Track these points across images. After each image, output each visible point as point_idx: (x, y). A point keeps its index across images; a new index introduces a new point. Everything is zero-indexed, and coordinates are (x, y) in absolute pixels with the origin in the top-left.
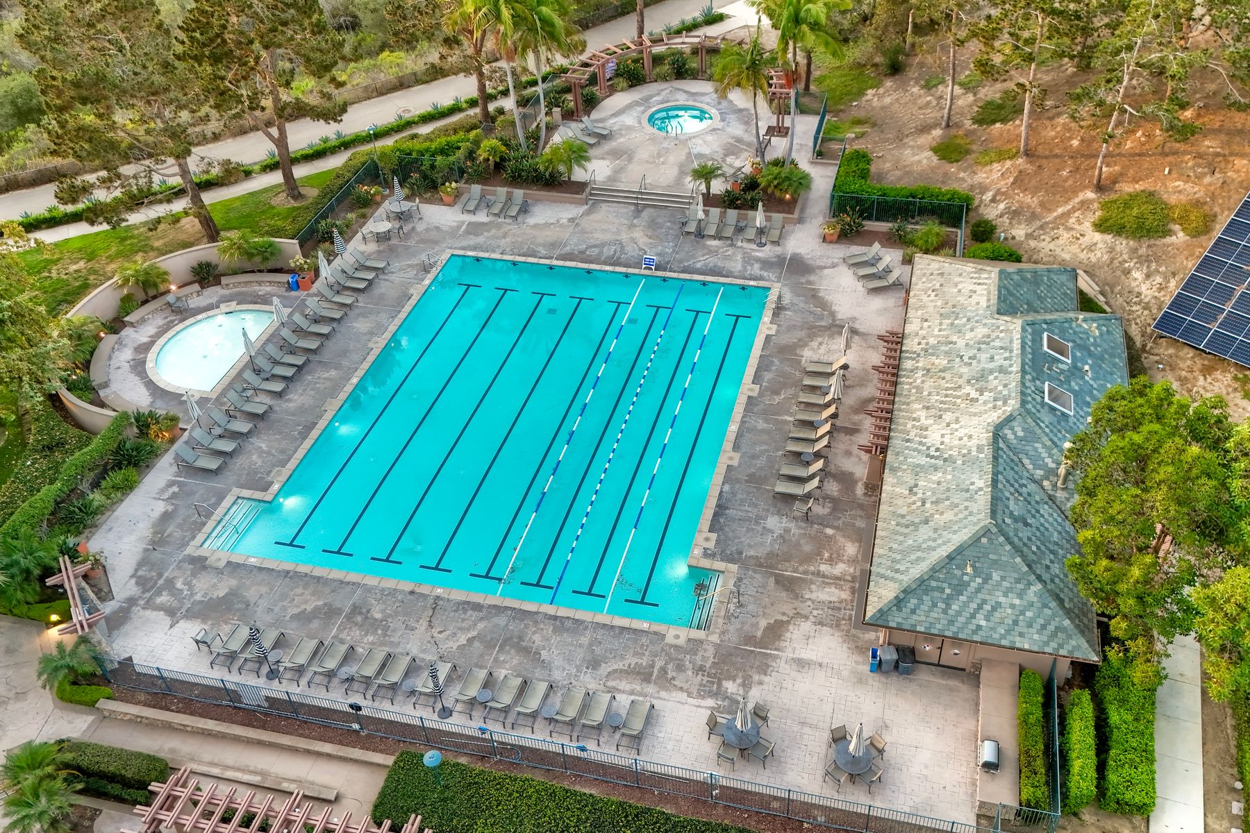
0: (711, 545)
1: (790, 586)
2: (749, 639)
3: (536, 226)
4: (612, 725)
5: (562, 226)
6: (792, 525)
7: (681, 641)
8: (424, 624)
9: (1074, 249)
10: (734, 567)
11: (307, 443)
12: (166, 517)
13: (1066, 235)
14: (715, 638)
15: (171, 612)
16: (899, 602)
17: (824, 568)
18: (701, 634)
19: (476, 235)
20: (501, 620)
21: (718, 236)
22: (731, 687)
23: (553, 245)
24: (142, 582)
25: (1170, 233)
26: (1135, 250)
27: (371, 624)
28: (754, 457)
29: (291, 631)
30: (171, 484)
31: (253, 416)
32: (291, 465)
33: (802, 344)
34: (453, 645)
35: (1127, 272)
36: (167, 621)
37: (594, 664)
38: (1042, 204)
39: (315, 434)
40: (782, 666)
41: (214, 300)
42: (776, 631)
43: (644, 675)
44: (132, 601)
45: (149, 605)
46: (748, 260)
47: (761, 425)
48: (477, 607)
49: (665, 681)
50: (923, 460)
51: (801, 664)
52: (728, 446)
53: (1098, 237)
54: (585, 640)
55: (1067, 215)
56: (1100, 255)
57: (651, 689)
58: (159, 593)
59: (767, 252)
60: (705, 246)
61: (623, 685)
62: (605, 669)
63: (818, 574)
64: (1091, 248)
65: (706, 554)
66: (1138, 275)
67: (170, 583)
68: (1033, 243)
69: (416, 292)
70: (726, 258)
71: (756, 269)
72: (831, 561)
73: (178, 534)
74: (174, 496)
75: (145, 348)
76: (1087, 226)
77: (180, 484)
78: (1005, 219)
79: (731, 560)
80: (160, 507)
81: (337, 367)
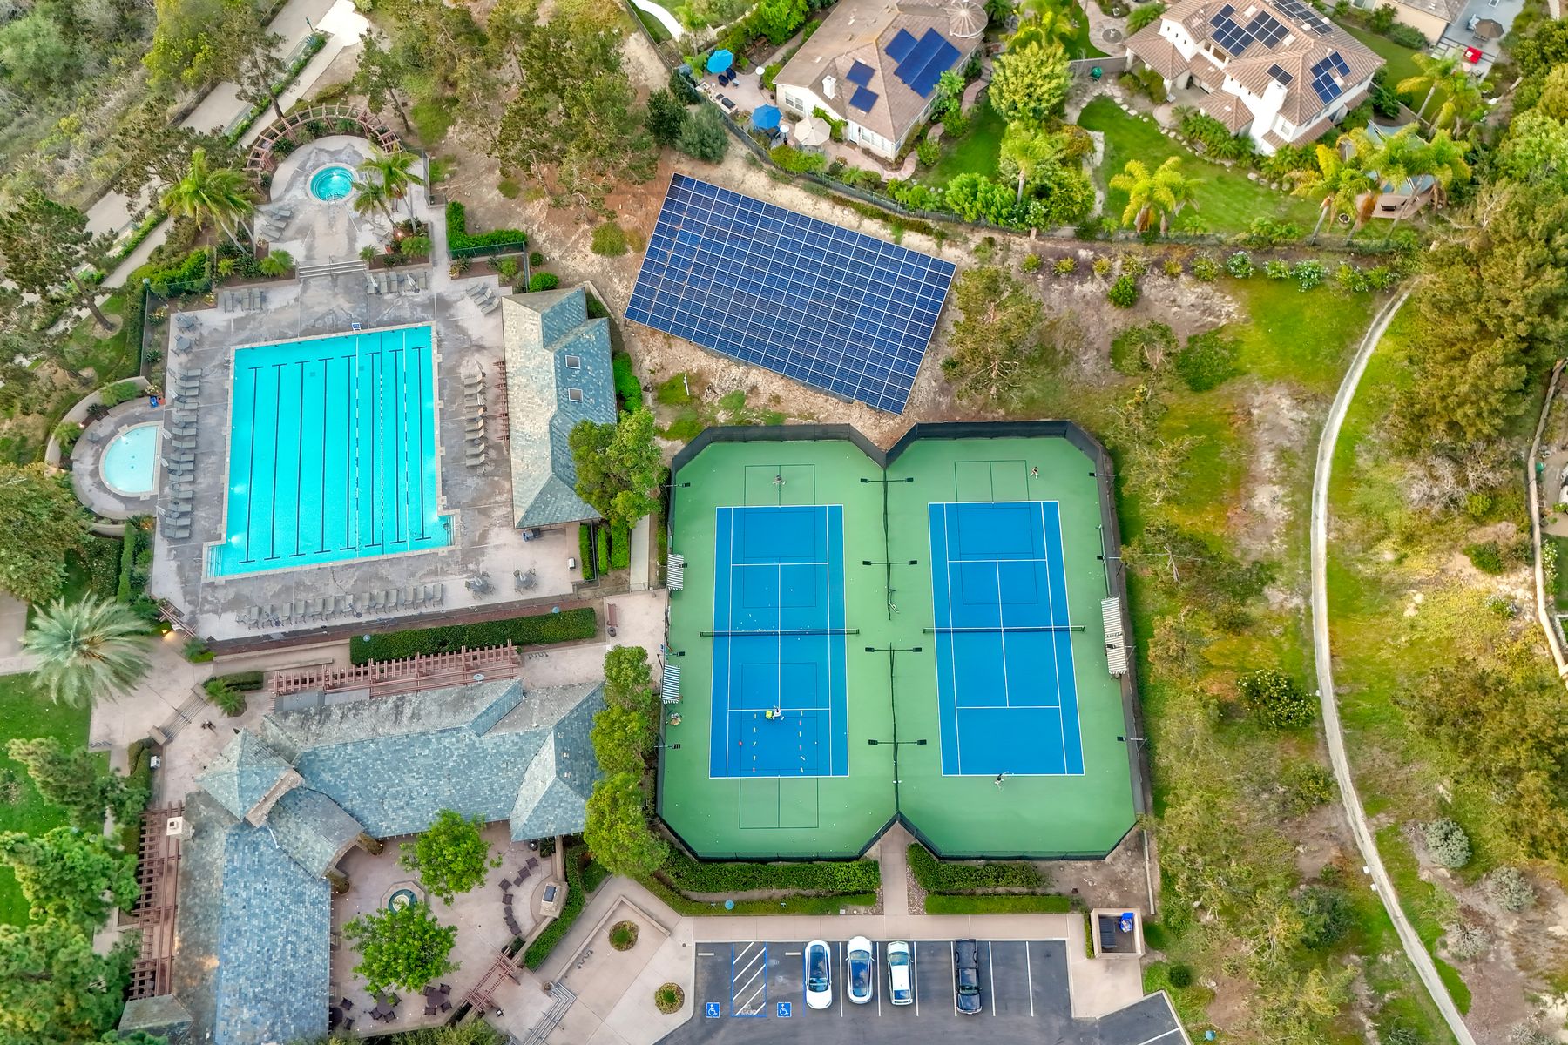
0: (445, 503)
1: (484, 512)
2: (474, 543)
3: (276, 311)
4: (429, 598)
5: (292, 307)
6: (479, 481)
7: (446, 553)
8: (331, 581)
9: (584, 264)
10: (458, 511)
11: (225, 506)
12: (180, 569)
13: (579, 256)
14: (459, 547)
15: (215, 612)
16: (525, 517)
17: (498, 499)
18: (453, 548)
19: (243, 329)
20: (364, 568)
21: (390, 291)
22: (472, 566)
23: (293, 325)
24: (191, 603)
25: (626, 251)
26: (612, 265)
27: (308, 589)
28: (452, 447)
29: (275, 603)
30: (170, 550)
31: (187, 500)
32: (225, 520)
33: (458, 365)
34: (348, 586)
35: (611, 279)
36: (216, 617)
37: (412, 575)
38: (564, 233)
39: (226, 499)
40: (490, 551)
41: (112, 427)
42: (484, 536)
43: (435, 573)
44: (193, 613)
45: (202, 612)
46: (413, 306)
47: (451, 426)
48: (351, 566)
49: (444, 573)
50: (524, 443)
51: (497, 547)
52: (438, 444)
53: (593, 256)
54: (405, 566)
55: (577, 241)
56: (596, 269)
57: (440, 578)
58: (203, 605)
59: (420, 297)
60: (384, 301)
61: (427, 580)
62: (418, 575)
63: (496, 502)
64: (592, 264)
65: (445, 508)
66: (615, 280)
67: (205, 599)
68: (564, 262)
69: (229, 385)
70: (399, 308)
71: (419, 313)
72: (500, 494)
73: (192, 574)
74: (176, 557)
75: (95, 473)
76: (588, 250)
77: (175, 549)
78: (547, 244)
79: (455, 507)
80: (174, 565)
81: (213, 453)
